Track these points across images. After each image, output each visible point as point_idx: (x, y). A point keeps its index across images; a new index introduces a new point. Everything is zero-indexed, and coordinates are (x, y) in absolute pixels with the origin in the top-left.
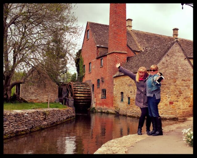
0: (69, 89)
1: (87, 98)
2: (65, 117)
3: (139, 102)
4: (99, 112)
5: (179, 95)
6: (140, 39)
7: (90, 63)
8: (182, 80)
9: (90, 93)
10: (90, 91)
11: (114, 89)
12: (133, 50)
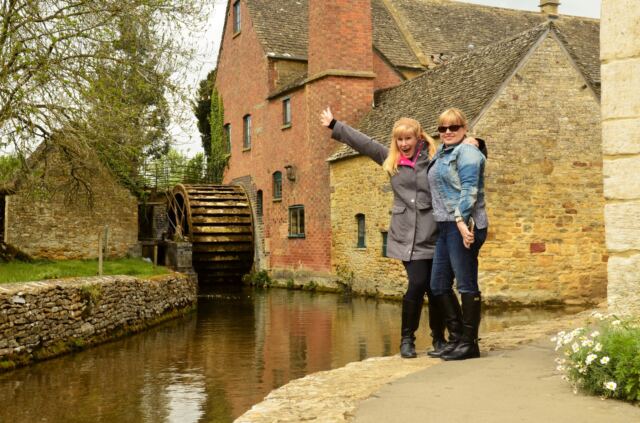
0: (176, 211)
1: (237, 238)
2: (159, 307)
3: (400, 242)
4: (283, 288)
5: (565, 217)
6: (419, 25)
7: (246, 118)
8: (575, 164)
9: (247, 220)
10: (248, 216)
11: (333, 203)
12: (397, 63)
